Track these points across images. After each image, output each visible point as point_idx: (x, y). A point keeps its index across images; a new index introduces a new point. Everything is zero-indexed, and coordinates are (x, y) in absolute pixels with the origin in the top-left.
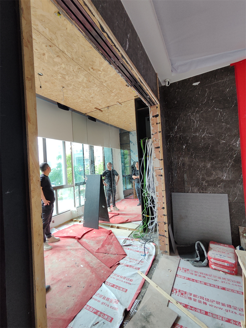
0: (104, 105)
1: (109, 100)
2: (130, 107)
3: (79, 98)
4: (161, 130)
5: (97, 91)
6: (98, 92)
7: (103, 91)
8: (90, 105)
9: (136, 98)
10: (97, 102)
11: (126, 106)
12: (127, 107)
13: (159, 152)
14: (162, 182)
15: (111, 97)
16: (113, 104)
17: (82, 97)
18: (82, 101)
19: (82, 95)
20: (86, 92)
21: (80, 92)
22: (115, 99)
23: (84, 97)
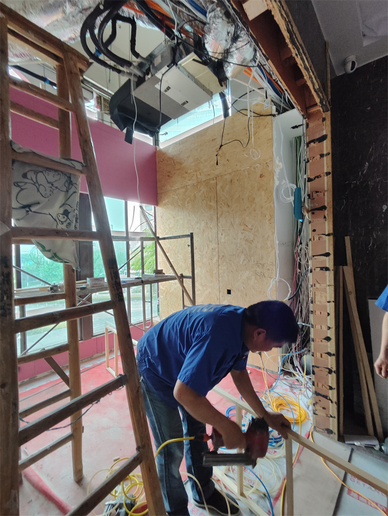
4: (330, 170)
13: (325, 217)
14: (328, 284)
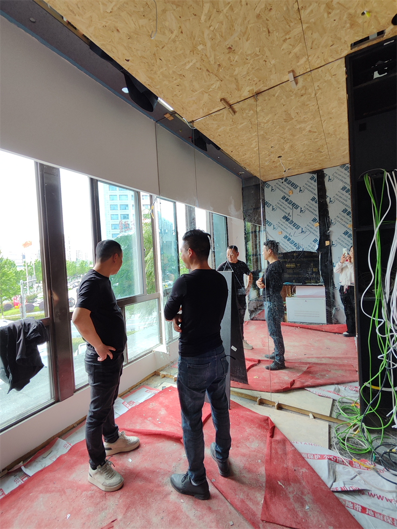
0: (248, 88)
1: (273, 62)
2: (313, 95)
3: (193, 50)
5: (257, 11)
6: (258, 16)
7: (273, 13)
8: (213, 87)
9: (354, 50)
10: (236, 72)
11: (303, 92)
12: (302, 98)
15: (285, 46)
16: (274, 80)
17: (200, 47)
18: (198, 65)
19: (207, 32)
20: (221, 17)
21: (203, 18)
22: (291, 56)
23: (209, 44)
